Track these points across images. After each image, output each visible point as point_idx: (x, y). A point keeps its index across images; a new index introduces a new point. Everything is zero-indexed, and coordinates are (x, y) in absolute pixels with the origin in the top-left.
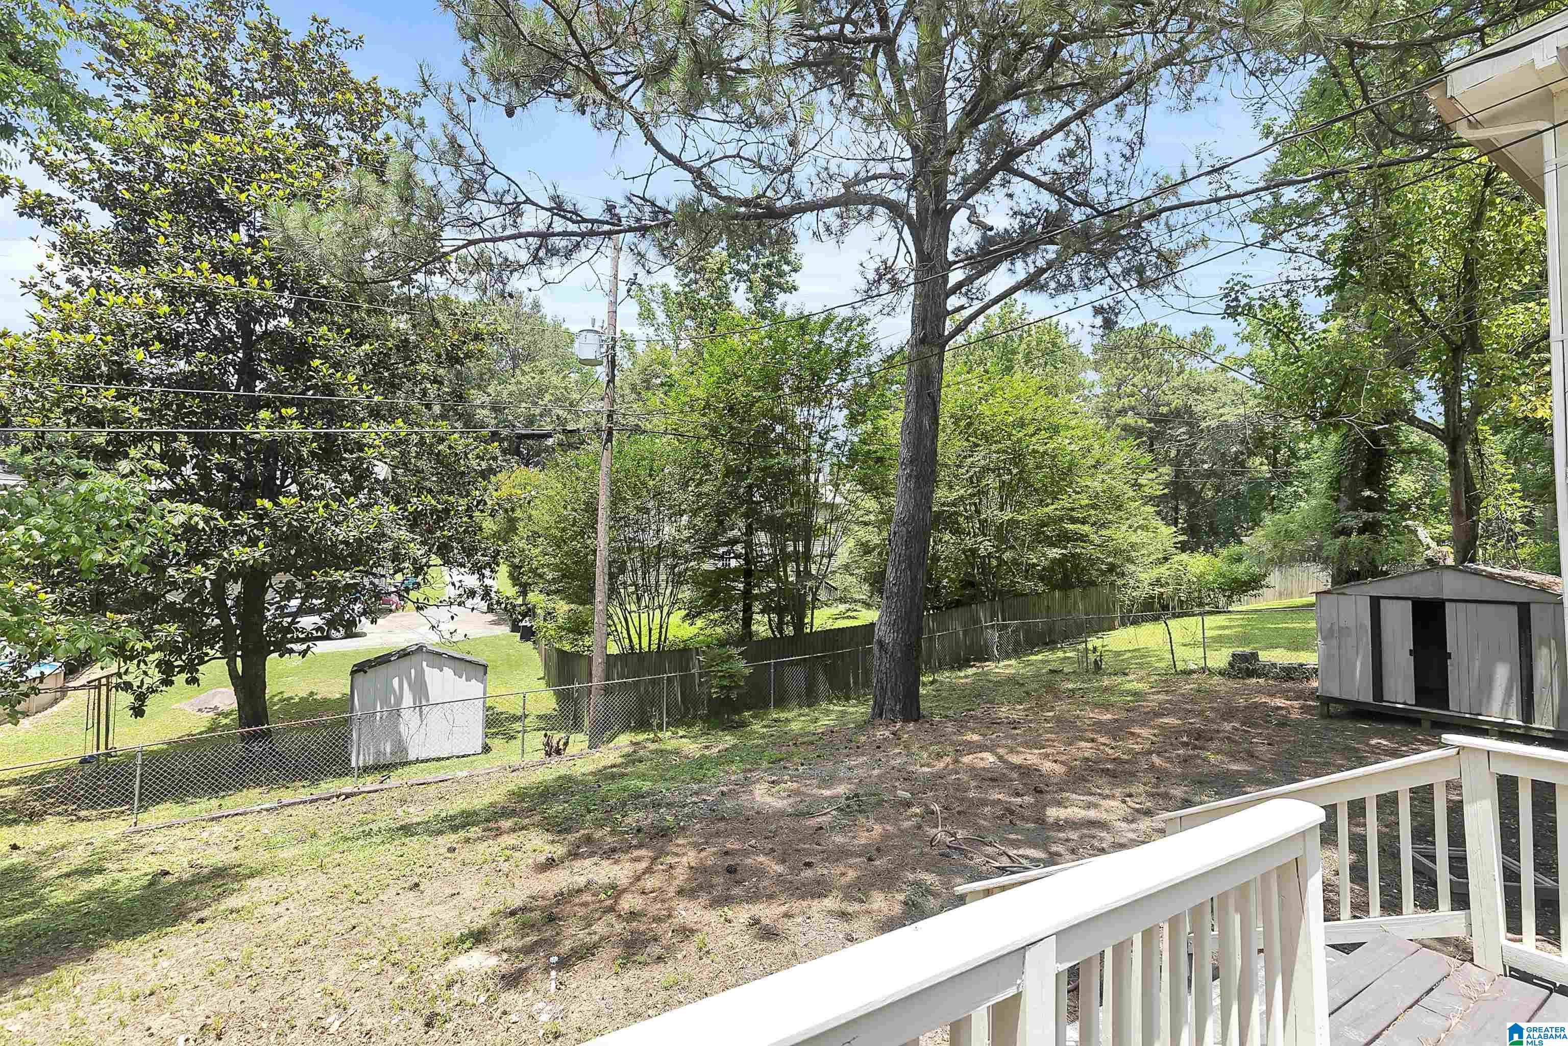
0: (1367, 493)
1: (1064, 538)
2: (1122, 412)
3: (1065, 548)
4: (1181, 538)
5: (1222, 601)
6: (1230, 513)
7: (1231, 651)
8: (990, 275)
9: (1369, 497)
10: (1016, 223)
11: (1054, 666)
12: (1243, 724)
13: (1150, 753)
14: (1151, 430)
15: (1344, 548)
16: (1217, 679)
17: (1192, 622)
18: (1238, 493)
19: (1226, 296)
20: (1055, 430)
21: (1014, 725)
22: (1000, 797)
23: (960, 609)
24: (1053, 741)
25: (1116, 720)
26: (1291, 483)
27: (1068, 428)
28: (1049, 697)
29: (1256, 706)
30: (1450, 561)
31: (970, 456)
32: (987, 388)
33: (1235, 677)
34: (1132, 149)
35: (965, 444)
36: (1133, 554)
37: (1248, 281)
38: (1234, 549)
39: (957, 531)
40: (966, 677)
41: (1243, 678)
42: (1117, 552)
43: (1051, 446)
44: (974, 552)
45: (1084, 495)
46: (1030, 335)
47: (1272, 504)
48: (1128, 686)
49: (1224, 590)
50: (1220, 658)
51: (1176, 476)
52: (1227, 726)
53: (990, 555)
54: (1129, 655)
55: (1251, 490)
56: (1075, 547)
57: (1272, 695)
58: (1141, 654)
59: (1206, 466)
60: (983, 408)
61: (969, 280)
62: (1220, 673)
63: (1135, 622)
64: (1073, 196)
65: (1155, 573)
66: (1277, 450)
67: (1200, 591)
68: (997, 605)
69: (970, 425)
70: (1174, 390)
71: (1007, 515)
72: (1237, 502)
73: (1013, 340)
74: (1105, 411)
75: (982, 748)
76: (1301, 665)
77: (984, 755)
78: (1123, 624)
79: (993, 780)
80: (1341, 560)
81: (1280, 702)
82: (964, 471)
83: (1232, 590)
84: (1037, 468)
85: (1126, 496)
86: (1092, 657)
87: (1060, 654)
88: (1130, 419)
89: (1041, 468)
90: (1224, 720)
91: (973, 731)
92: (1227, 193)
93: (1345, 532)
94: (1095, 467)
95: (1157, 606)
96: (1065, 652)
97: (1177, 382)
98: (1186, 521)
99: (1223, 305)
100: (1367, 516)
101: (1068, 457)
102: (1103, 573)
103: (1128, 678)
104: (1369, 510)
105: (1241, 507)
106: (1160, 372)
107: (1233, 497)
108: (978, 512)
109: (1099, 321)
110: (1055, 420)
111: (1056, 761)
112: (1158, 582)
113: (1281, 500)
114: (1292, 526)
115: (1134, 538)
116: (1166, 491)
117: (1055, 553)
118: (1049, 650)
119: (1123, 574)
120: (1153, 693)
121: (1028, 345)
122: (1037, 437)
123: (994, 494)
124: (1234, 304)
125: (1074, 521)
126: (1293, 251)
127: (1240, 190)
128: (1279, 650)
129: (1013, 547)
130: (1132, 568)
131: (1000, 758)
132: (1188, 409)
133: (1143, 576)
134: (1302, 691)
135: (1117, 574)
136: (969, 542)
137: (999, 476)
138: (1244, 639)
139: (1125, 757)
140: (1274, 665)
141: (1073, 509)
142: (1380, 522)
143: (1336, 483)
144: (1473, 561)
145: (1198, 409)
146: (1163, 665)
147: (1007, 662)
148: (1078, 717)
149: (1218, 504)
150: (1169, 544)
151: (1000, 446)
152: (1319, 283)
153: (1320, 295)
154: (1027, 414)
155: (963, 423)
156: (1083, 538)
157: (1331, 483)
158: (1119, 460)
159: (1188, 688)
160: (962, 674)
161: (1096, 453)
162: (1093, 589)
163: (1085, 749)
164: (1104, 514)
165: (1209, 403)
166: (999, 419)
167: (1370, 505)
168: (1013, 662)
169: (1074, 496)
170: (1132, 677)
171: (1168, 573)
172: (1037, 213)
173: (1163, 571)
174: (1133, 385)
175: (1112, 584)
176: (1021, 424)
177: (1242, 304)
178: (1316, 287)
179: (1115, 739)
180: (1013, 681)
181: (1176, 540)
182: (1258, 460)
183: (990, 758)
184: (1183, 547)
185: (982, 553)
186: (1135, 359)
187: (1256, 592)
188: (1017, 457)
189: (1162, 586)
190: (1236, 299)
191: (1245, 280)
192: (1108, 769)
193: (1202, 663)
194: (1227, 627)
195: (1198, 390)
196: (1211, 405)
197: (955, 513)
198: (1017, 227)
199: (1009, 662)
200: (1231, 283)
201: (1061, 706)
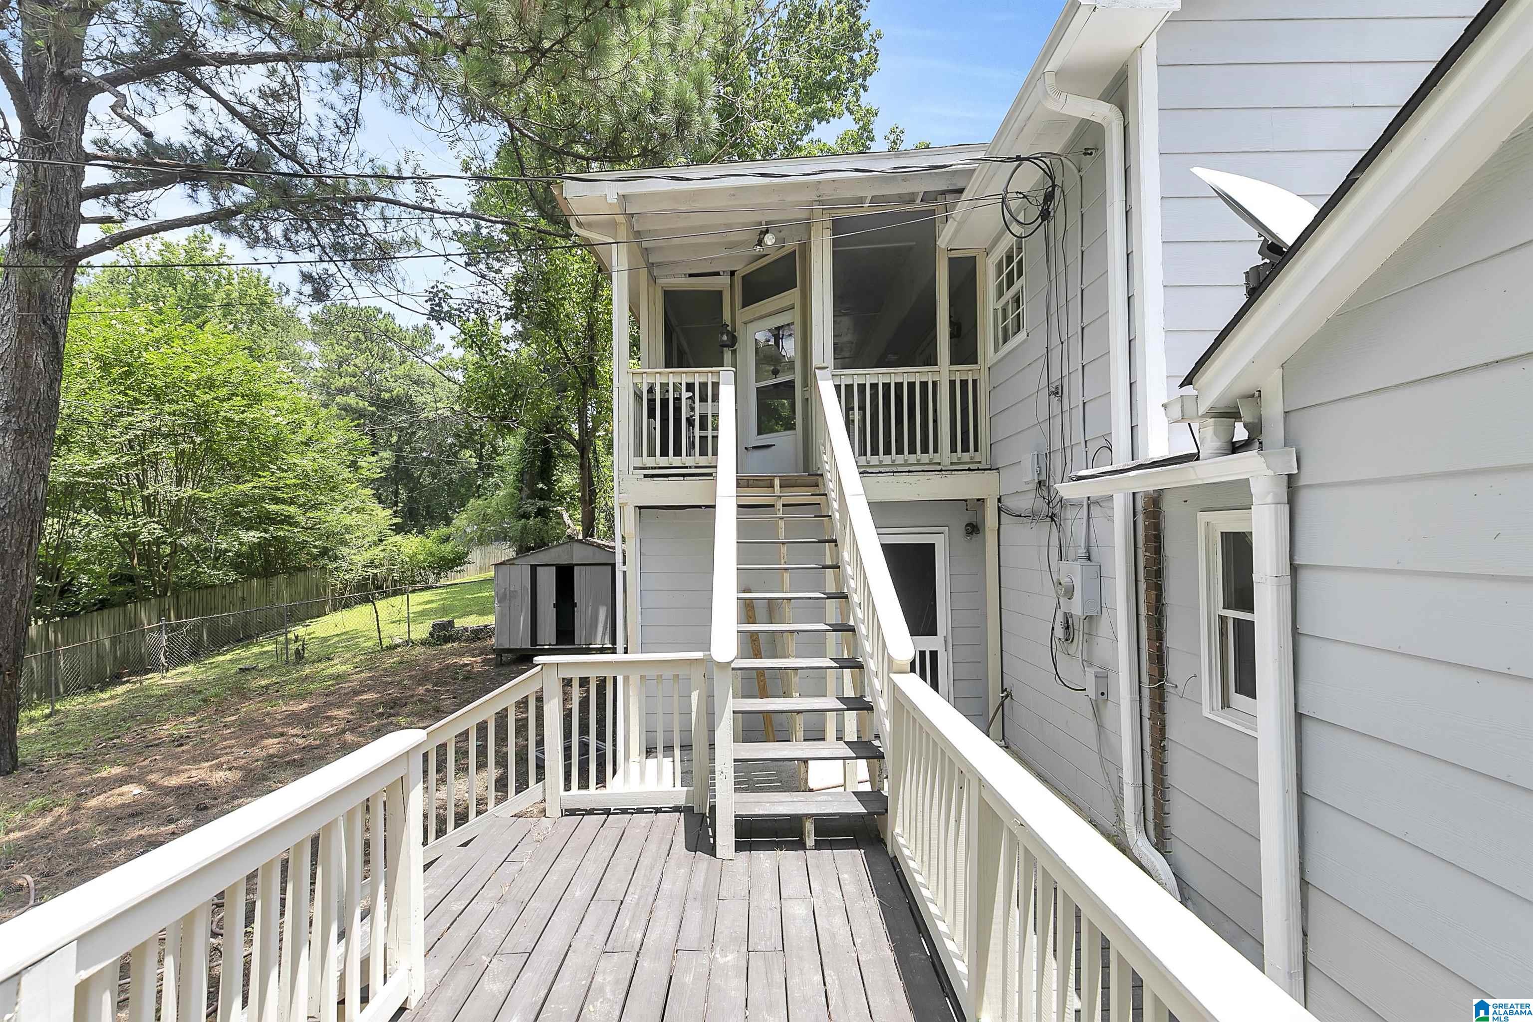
0: (540, 486)
1: (266, 519)
2: (341, 391)
3: (266, 531)
4: (396, 520)
5: (432, 577)
6: (444, 499)
7: (432, 622)
8: (157, 192)
9: (542, 488)
10: (199, 144)
11: (246, 664)
12: (435, 685)
13: (344, 732)
14: (373, 414)
15: (525, 527)
16: (419, 649)
17: (398, 601)
18: (451, 480)
19: (430, 300)
20: (256, 398)
21: (180, 741)
22: (142, 832)
23: (105, 612)
24: (232, 747)
25: (312, 708)
26: (493, 474)
27: (273, 398)
28: (235, 699)
29: (448, 666)
30: (580, 537)
31: (129, 415)
32: (158, 332)
33: (435, 644)
34: (348, 125)
35: (120, 398)
36: (347, 536)
37: (449, 291)
38: (444, 530)
39: (106, 511)
40: (112, 697)
41: (441, 645)
42: (329, 535)
43: (249, 416)
44: (133, 537)
45: (290, 474)
46: (231, 284)
47: (478, 491)
48: (331, 671)
49: (434, 568)
50: (421, 631)
51: (397, 461)
52: (421, 690)
53: (158, 542)
54: (337, 639)
55: (462, 478)
56: (277, 529)
57: (462, 655)
58: (350, 638)
59: (425, 454)
60: (149, 356)
61: (123, 188)
62: (422, 644)
63: (347, 606)
64: (278, 144)
65: (368, 555)
66: (483, 445)
67: (412, 570)
68: (168, 601)
69: (128, 374)
70: (396, 378)
71: (188, 491)
72: (449, 488)
73: (205, 284)
74: (324, 386)
75: (123, 781)
76: (486, 626)
77: (125, 789)
78: (335, 609)
79: (133, 816)
80: (522, 539)
81: (466, 660)
82: (116, 432)
83: (440, 567)
84: (231, 438)
85: (341, 477)
86: (293, 647)
87: (256, 650)
88: (351, 399)
89: (238, 439)
90: (420, 685)
91: (113, 763)
92: (430, 206)
93: (526, 516)
94: (306, 444)
95: (371, 586)
96: (262, 646)
97: (400, 371)
98: (405, 504)
99: (428, 306)
100: (540, 503)
101: (274, 431)
102: (315, 558)
103: (332, 663)
104: (541, 499)
105: (453, 494)
106: (383, 358)
107: (447, 485)
108: (142, 486)
109: (308, 289)
110: (259, 386)
111: (230, 769)
112: (372, 564)
113: (485, 488)
114: (489, 511)
115: (348, 520)
116: (382, 475)
117: (252, 536)
118: (242, 647)
119: (336, 557)
120: (356, 673)
121: (228, 295)
122: (231, 402)
123: (167, 465)
124: (437, 308)
125: (277, 501)
126: (483, 277)
127: (443, 208)
128: (473, 617)
129: (195, 531)
130: (345, 550)
131: (152, 786)
132: (409, 398)
133: (356, 558)
134: (485, 648)
135: (329, 558)
136: (124, 525)
137: (176, 443)
138: (444, 610)
139: (318, 742)
140: (466, 629)
141: (278, 489)
142: (548, 508)
143: (520, 476)
144: (592, 536)
145: (419, 400)
146: (370, 644)
147: (180, 670)
148: (268, 714)
149: (433, 490)
150: (384, 525)
151: (178, 407)
152: (501, 310)
153: (501, 319)
154: (218, 373)
155: (116, 371)
156: (288, 520)
157: (517, 476)
158: (333, 439)
159: (391, 661)
160: (105, 695)
161: (308, 430)
162: (301, 575)
163: (272, 745)
164: (316, 494)
165: (427, 396)
166: (176, 373)
167: (543, 495)
168: (190, 668)
169: (278, 474)
170: (336, 661)
171: (382, 554)
172: (228, 143)
173: (377, 551)
174: (355, 365)
175: (324, 568)
176: (210, 384)
177: (444, 310)
178: (498, 312)
179: (308, 727)
180: (187, 690)
181: (391, 522)
182: (468, 453)
183: (134, 790)
184: (398, 529)
185: (144, 537)
186: (358, 339)
187: (459, 568)
188: (203, 424)
189: (376, 567)
190: (439, 305)
191: (447, 290)
192: (294, 760)
193: (406, 637)
194: (432, 601)
195: (417, 382)
196: (429, 398)
197: (103, 486)
198: (200, 149)
199: (185, 669)
200: (435, 289)
201: (246, 708)
